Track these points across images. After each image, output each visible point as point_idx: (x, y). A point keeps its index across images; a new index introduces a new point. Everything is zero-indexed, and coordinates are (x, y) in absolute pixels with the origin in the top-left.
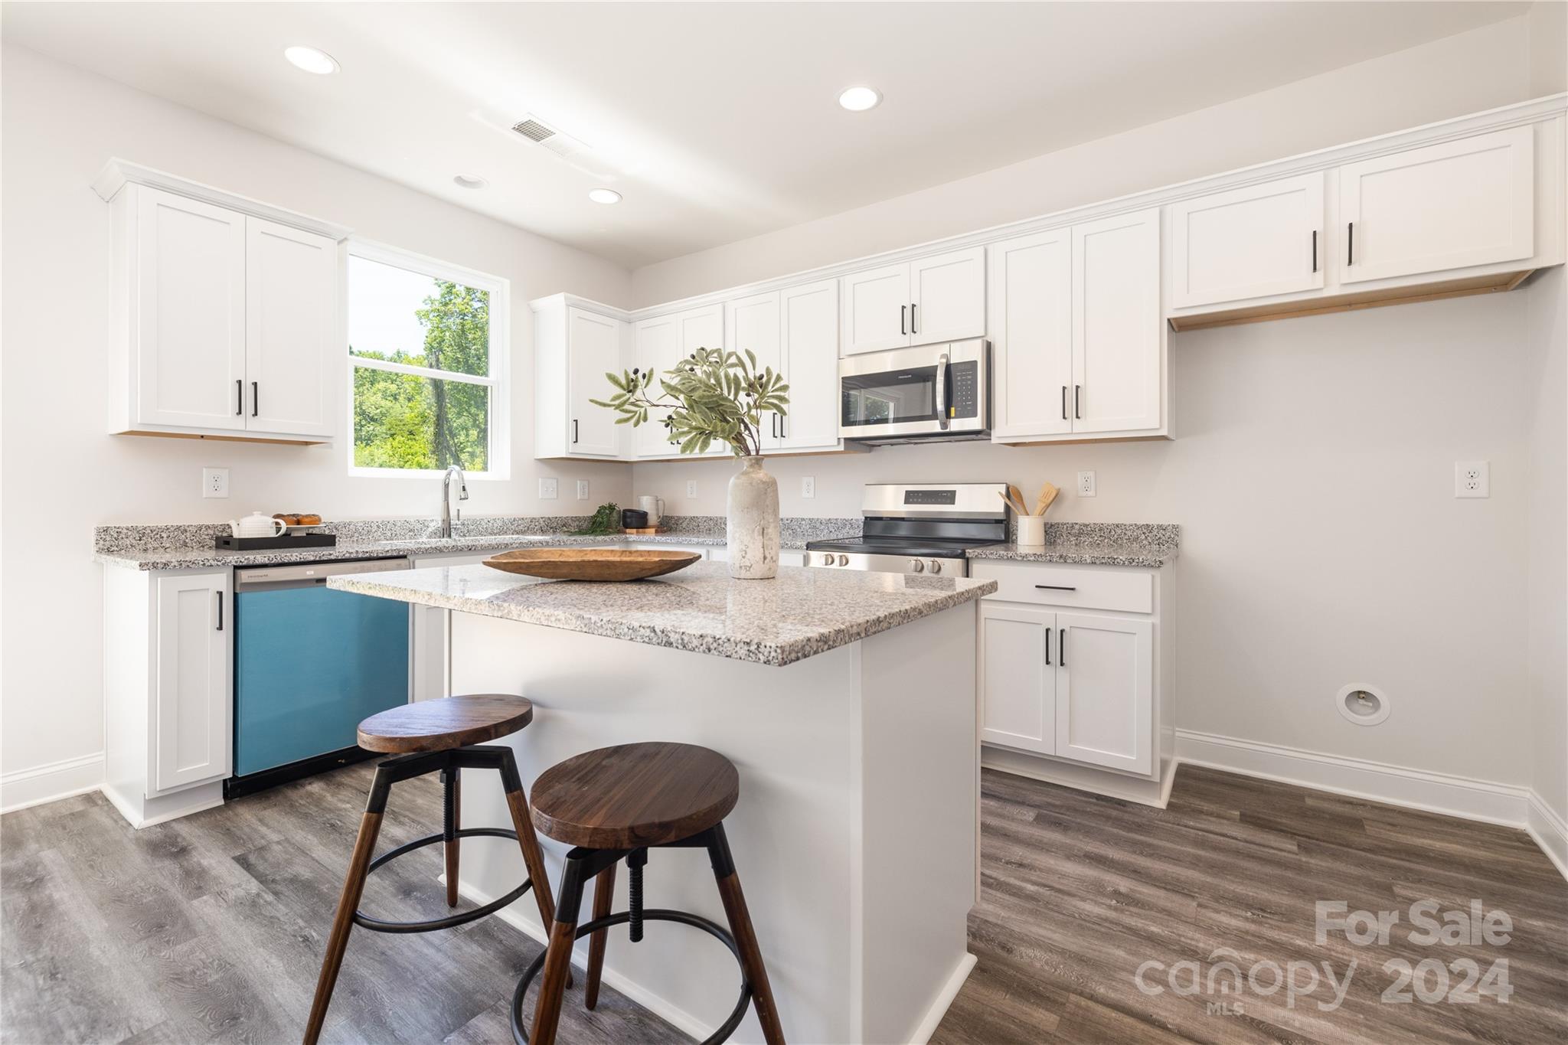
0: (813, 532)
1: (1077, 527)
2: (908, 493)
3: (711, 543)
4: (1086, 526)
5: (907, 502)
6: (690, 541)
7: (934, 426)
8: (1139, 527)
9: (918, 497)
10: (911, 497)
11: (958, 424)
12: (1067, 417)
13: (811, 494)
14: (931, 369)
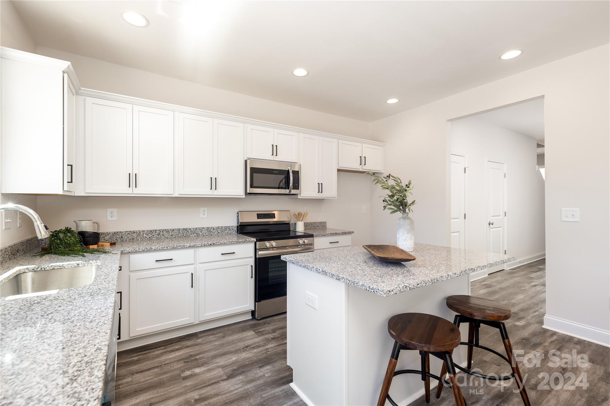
0: (209, 234)
1: (306, 224)
2: (258, 214)
3: (200, 245)
4: (308, 223)
5: (258, 218)
6: (184, 246)
7: (287, 191)
8: (319, 223)
9: (262, 216)
10: (259, 216)
11: (293, 191)
12: (319, 192)
13: (206, 216)
14: (288, 171)
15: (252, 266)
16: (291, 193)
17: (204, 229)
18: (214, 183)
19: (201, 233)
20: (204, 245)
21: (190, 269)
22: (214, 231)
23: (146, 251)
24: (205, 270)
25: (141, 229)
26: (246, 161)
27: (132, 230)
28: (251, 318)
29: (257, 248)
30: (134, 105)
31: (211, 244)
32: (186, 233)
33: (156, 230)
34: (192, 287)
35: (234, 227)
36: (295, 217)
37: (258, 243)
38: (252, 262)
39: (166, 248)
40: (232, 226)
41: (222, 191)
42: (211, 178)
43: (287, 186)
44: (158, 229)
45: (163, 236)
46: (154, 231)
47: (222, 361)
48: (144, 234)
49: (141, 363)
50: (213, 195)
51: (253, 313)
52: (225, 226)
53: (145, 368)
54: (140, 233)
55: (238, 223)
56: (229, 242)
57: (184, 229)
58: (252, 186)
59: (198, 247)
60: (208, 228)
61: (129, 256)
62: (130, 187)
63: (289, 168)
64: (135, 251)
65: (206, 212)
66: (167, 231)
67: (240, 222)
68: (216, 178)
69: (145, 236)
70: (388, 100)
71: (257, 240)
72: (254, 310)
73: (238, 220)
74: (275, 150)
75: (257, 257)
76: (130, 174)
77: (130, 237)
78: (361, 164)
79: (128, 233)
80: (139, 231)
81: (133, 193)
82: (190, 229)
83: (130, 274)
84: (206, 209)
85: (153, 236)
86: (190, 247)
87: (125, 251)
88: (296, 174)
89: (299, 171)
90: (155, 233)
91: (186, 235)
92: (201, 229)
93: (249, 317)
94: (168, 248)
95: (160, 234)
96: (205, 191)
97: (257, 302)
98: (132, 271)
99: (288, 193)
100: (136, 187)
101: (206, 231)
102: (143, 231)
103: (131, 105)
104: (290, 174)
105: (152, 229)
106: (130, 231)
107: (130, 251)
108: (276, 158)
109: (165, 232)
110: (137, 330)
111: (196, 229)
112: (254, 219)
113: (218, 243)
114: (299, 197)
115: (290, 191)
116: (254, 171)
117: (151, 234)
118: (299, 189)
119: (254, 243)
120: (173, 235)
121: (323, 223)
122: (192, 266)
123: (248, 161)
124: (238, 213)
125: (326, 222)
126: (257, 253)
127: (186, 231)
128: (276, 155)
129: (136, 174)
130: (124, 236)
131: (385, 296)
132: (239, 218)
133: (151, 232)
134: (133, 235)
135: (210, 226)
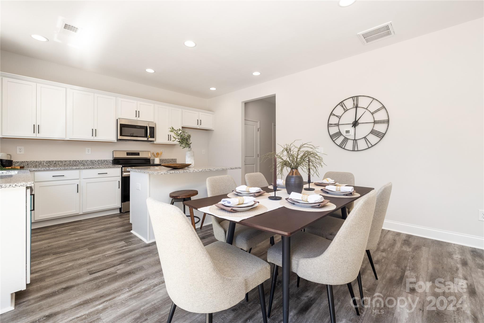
0: (92, 164)
1: (162, 160)
2: (127, 153)
3: (83, 168)
5: (127, 155)
6: (72, 168)
7: (145, 139)
8: (171, 159)
9: (130, 154)
10: (128, 154)
11: (150, 139)
12: (169, 140)
13: (90, 153)
14: (147, 127)
15: (119, 181)
16: (148, 140)
17: (88, 161)
18: (94, 132)
19: (86, 164)
20: (86, 168)
21: (77, 182)
22: (96, 162)
23: (46, 170)
24: (87, 183)
25: (42, 160)
26: (117, 120)
27: (35, 160)
28: (119, 212)
29: (123, 171)
30: (37, 83)
31: (91, 168)
32: (75, 163)
33: (53, 161)
34: (78, 192)
35: (110, 161)
36: (153, 155)
37: (123, 168)
38: (120, 179)
39: (60, 169)
40: (109, 160)
41: (100, 137)
42: (93, 129)
43: (146, 136)
44: (55, 160)
45: (58, 165)
46: (52, 161)
47: (95, 228)
48: (44, 163)
49: (43, 232)
50: (94, 140)
51: (120, 209)
52: (104, 160)
53: (45, 234)
54: (41, 162)
55: (113, 158)
56: (104, 167)
57: (73, 161)
58: (121, 135)
59: (82, 169)
60: (91, 161)
61: (34, 173)
62: (34, 133)
63: (147, 125)
64: (38, 170)
65: (90, 151)
66: (61, 162)
67: (115, 157)
68: (96, 129)
69: (45, 164)
70: (211, 88)
71: (122, 166)
72: (121, 207)
73: (113, 156)
74: (137, 114)
75: (123, 176)
76: (34, 125)
77: (34, 165)
78: (198, 124)
79: (32, 162)
80: (41, 161)
81: (37, 137)
82: (78, 161)
83: (35, 184)
84: (90, 149)
85: (51, 164)
86: (76, 169)
87: (31, 170)
88: (152, 129)
89: (154, 127)
90: (52, 163)
91: (75, 165)
92: (86, 161)
93: (118, 212)
94: (61, 169)
95: (56, 164)
96: (89, 137)
97: (123, 202)
98: (36, 182)
99: (147, 140)
100: (39, 133)
101: (90, 163)
102: (43, 161)
103: (36, 83)
104: (148, 129)
105: (50, 160)
106: (34, 161)
107: (35, 170)
108: (139, 119)
109: (60, 162)
110: (40, 216)
111: (83, 161)
112: (125, 156)
113: (96, 167)
114: (155, 143)
115: (148, 139)
116: (122, 126)
117: (50, 163)
118: (154, 138)
119: (121, 168)
120: (65, 164)
121: (174, 159)
122: (78, 180)
123: (119, 120)
124: (113, 152)
125: (176, 159)
126: (123, 174)
127: (75, 162)
128: (139, 117)
129: (39, 125)
130: (29, 164)
131: (156, 174)
132: (113, 155)
133: (49, 162)
134: (36, 163)
135: (93, 159)
